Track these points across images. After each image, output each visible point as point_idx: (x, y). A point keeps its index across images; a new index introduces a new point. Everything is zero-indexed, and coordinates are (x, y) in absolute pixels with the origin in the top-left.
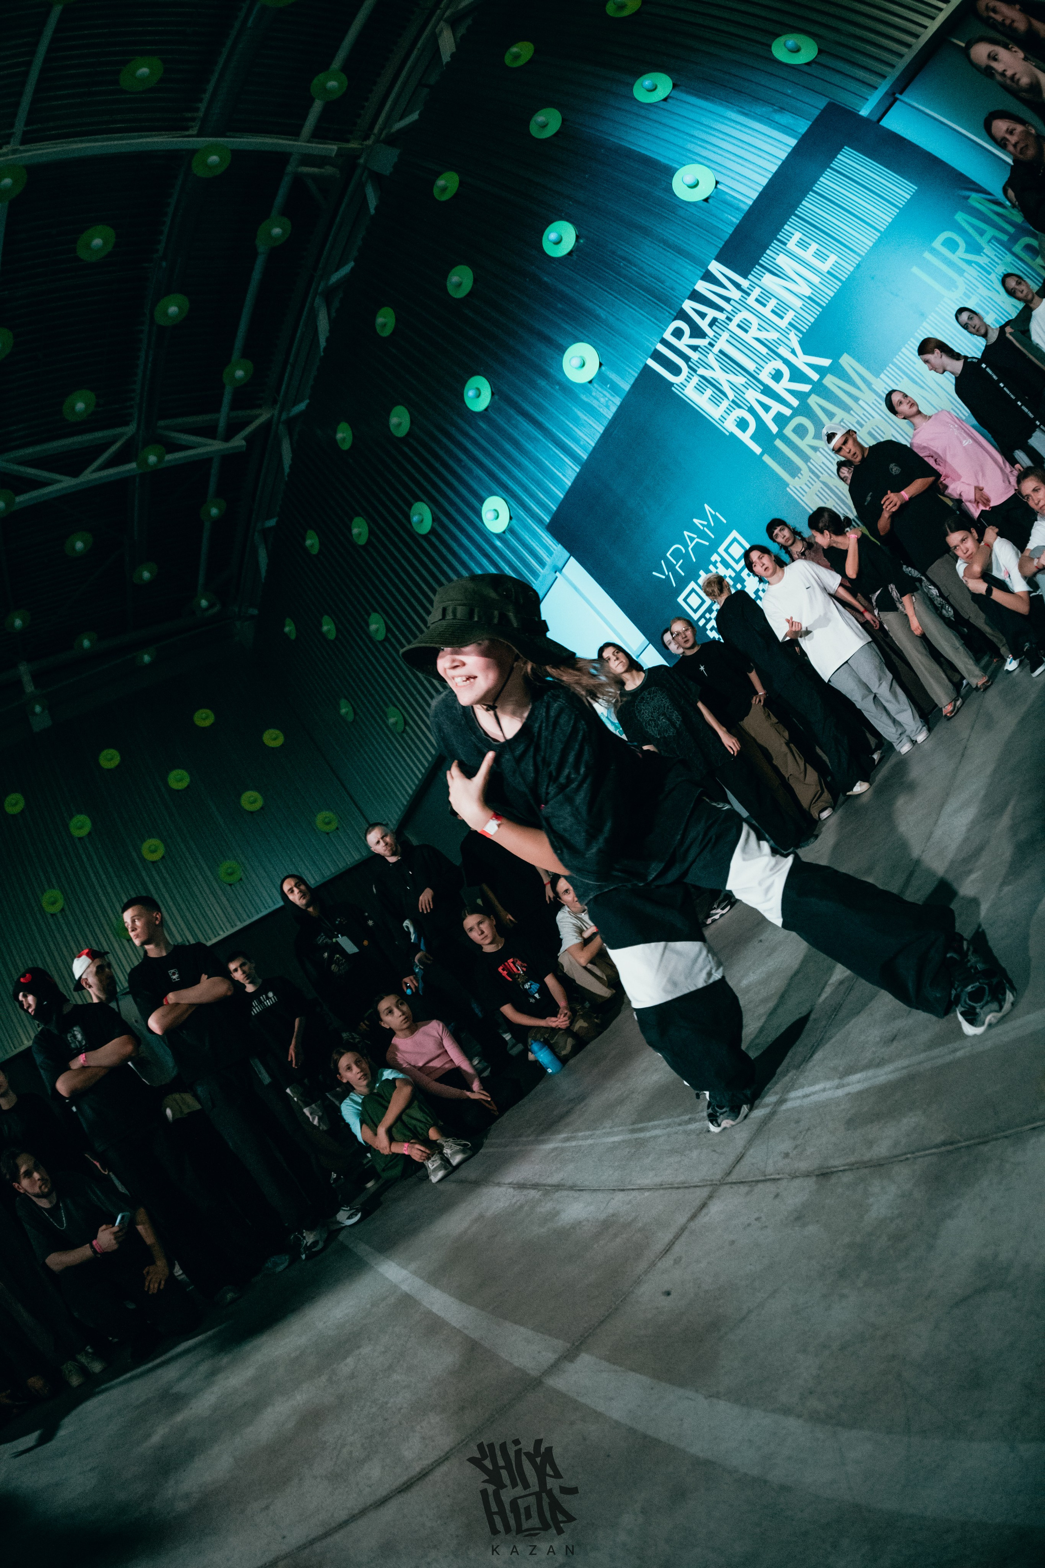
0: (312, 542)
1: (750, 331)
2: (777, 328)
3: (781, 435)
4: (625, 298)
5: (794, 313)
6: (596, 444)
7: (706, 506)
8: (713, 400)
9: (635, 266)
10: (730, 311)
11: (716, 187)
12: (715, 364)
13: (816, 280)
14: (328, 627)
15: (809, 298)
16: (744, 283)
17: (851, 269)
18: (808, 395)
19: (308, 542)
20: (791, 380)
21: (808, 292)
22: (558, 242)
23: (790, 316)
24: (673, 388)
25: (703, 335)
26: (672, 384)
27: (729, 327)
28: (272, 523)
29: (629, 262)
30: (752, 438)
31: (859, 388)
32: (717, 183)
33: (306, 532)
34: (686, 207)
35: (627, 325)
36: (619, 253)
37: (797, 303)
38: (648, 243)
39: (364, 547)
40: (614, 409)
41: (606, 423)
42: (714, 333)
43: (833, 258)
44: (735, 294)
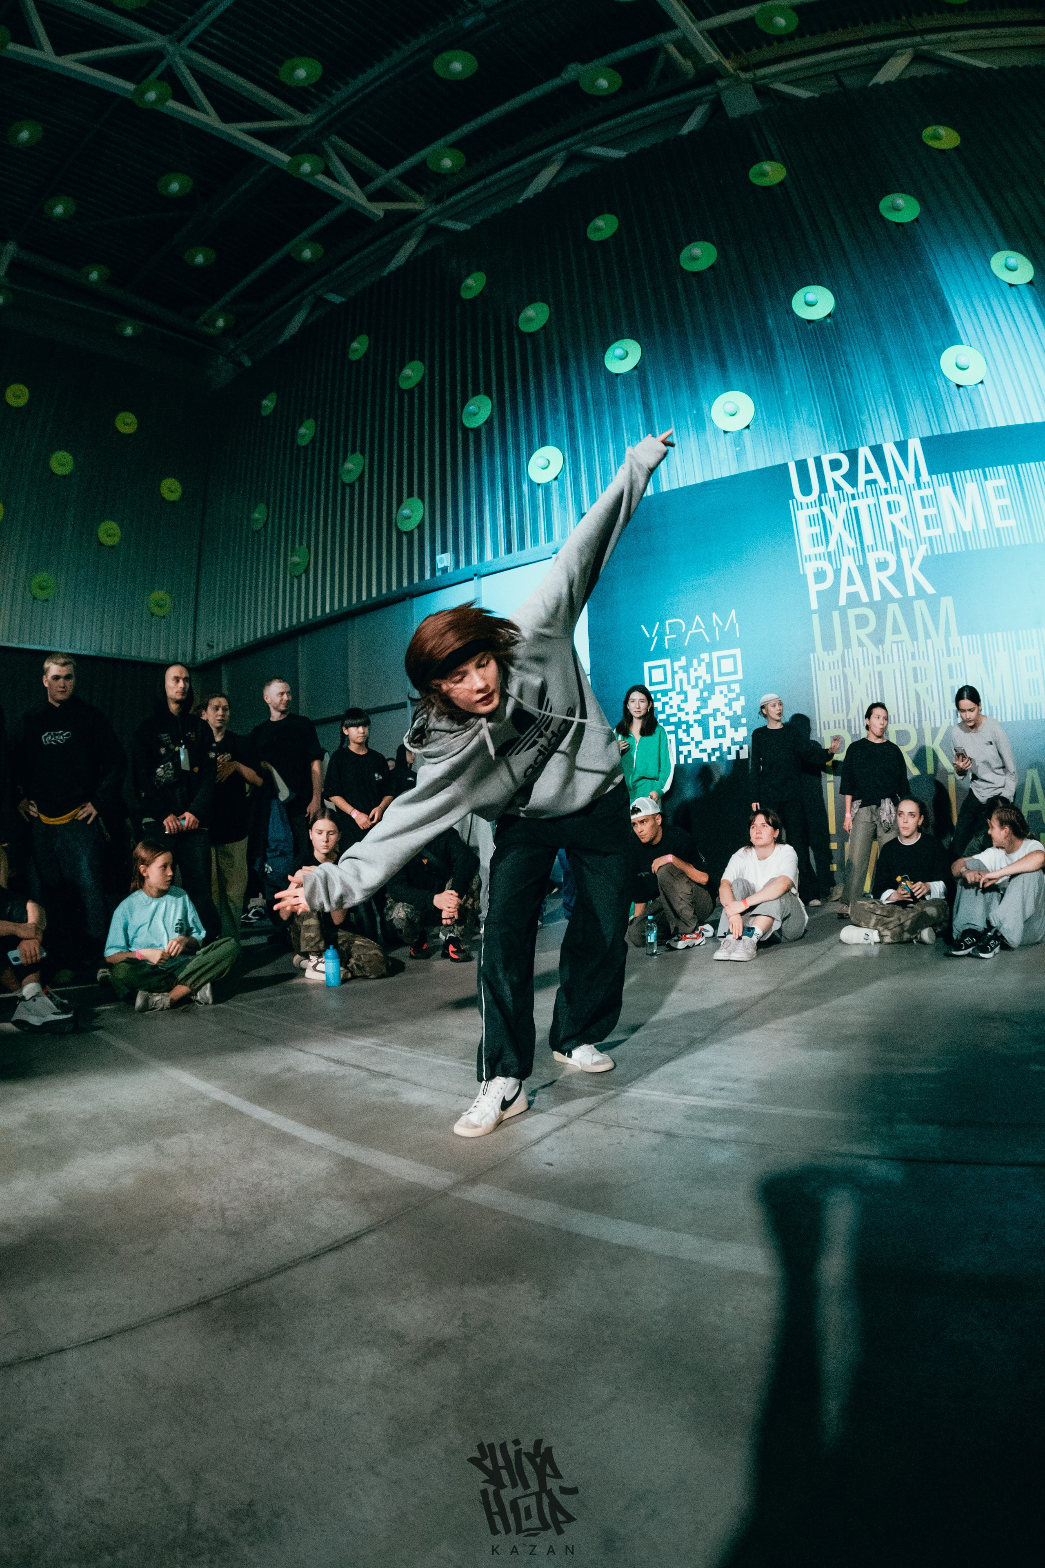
0: (359, 347)
1: (894, 515)
2: (916, 531)
3: (843, 611)
4: (818, 397)
5: (941, 533)
6: (685, 488)
7: (733, 611)
8: (814, 537)
9: (851, 379)
10: (893, 486)
11: (976, 385)
12: (842, 514)
13: (982, 525)
14: (306, 432)
15: (964, 533)
16: (925, 476)
17: (1018, 543)
18: (895, 600)
19: (355, 345)
20: (890, 578)
21: (967, 527)
22: (809, 304)
23: (935, 532)
24: (791, 501)
25: (854, 484)
26: (793, 497)
27: (880, 497)
28: (337, 299)
29: (851, 375)
30: (819, 593)
31: (937, 631)
32: (982, 382)
33: (360, 334)
34: (938, 378)
35: (799, 419)
36: (850, 358)
37: (951, 529)
38: (880, 374)
39: (402, 392)
40: (725, 473)
41: (708, 478)
42: (863, 490)
43: (1011, 523)
44: (909, 477)
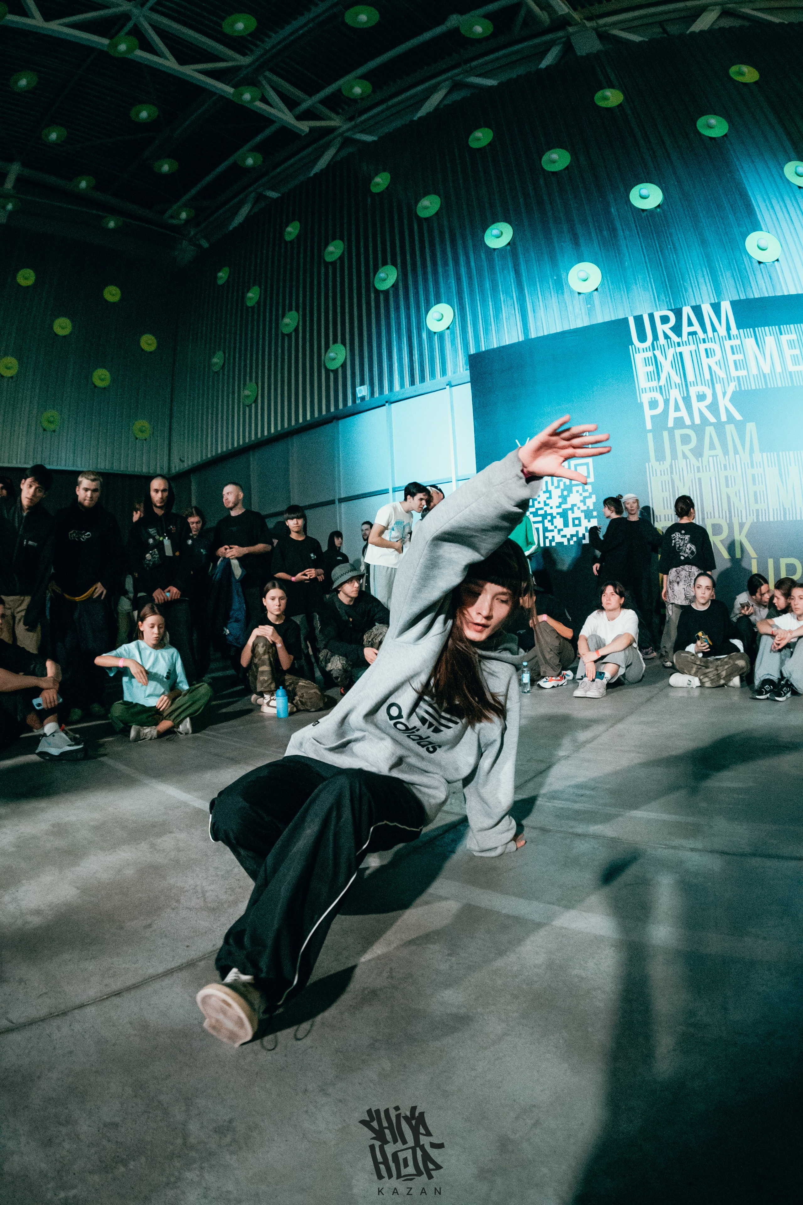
0: (292, 231)
1: (710, 359)
2: (728, 372)
3: (671, 431)
4: (652, 269)
5: (746, 374)
6: (548, 335)
8: (648, 374)
9: (677, 256)
10: (709, 337)
11: (773, 262)
12: (670, 357)
13: (778, 369)
14: (253, 295)
15: (764, 375)
16: (734, 330)
18: (711, 424)
19: (289, 229)
20: (708, 407)
21: (767, 370)
22: (643, 197)
23: (742, 373)
24: (630, 347)
25: (679, 334)
26: (632, 344)
27: (699, 345)
28: (273, 195)
29: (676, 250)
30: (652, 417)
31: (744, 449)
32: (777, 260)
33: (293, 220)
34: (744, 256)
35: (636, 284)
36: (675, 240)
37: (754, 371)
38: (699, 251)
39: (327, 263)
40: (580, 325)
41: (566, 328)
42: (687, 340)
43: (801, 368)
44: (722, 331)
